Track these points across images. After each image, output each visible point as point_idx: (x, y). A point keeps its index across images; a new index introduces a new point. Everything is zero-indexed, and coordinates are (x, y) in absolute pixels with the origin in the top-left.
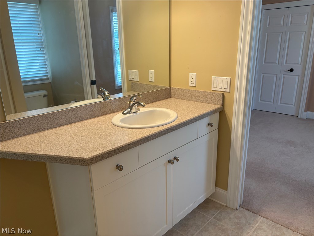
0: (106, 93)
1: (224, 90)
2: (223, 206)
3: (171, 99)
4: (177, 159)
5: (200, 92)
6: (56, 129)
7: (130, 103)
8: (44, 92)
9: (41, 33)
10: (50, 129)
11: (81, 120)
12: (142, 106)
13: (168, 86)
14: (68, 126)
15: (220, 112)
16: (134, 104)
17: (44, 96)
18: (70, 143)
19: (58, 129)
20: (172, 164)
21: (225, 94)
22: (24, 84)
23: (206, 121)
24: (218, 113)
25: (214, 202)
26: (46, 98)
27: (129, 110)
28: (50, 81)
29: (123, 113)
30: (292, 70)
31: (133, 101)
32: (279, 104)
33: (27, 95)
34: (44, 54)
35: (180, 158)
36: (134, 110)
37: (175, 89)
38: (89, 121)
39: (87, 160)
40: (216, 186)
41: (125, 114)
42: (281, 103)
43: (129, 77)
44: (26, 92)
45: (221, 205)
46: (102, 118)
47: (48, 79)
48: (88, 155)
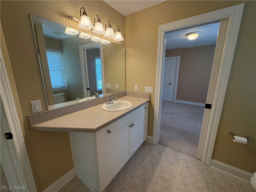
0: (97, 94)
1: (151, 92)
2: (151, 144)
3: (126, 96)
4: (133, 125)
5: (140, 93)
6: (74, 113)
7: (110, 99)
8: (63, 94)
9: (62, 67)
10: (71, 113)
11: (86, 108)
12: (116, 100)
13: (125, 91)
14: (80, 111)
15: (149, 102)
16: (112, 99)
17: (63, 96)
18: (83, 121)
19: (75, 113)
20: (131, 127)
21: (151, 94)
22: (53, 90)
23: (144, 106)
24: (148, 103)
25: (147, 142)
26: (64, 96)
27: (109, 102)
28: (66, 88)
29: (107, 104)
30: (170, 84)
31: (111, 98)
32: (166, 97)
33: (55, 95)
34: (63, 76)
35: (134, 124)
36: (111, 102)
37: (128, 92)
38: (91, 108)
39: (94, 130)
40: (148, 134)
41: (108, 104)
42: (167, 97)
43: (106, 87)
44: (54, 94)
45: (150, 143)
46: (96, 106)
47: (65, 87)
48: (95, 127)
